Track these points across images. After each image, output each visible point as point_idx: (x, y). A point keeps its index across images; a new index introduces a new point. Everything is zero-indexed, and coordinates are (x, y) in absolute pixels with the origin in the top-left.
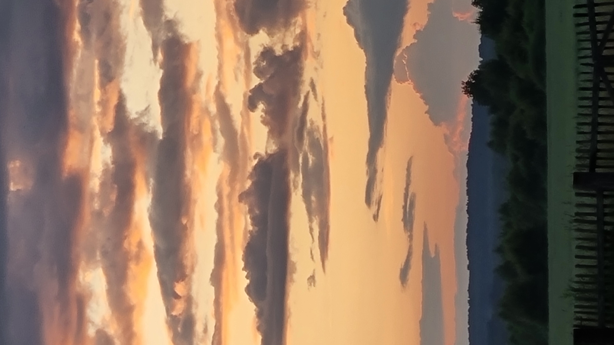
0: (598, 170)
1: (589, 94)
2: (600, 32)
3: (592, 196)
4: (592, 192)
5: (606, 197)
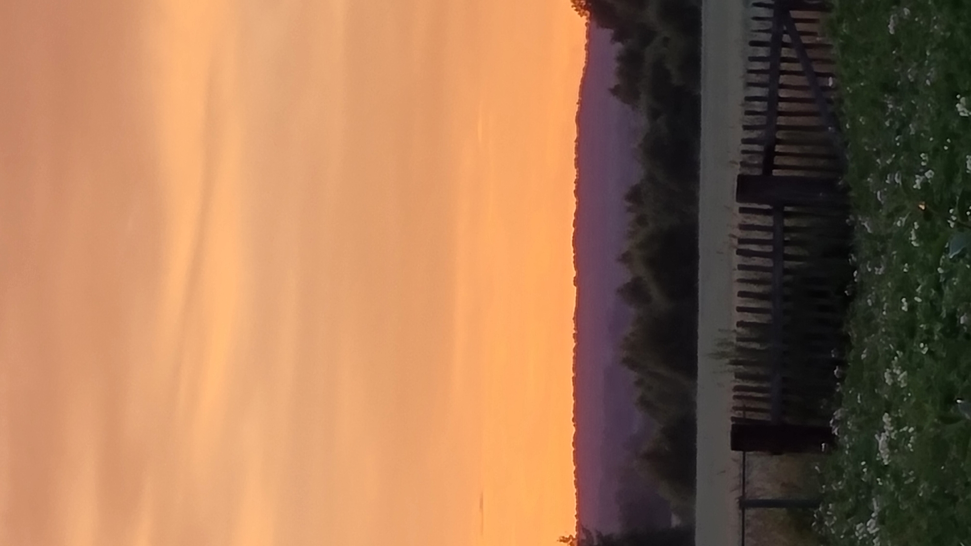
0: (776, 173)
1: (762, 52)
3: (766, 212)
4: (766, 207)
5: (788, 215)
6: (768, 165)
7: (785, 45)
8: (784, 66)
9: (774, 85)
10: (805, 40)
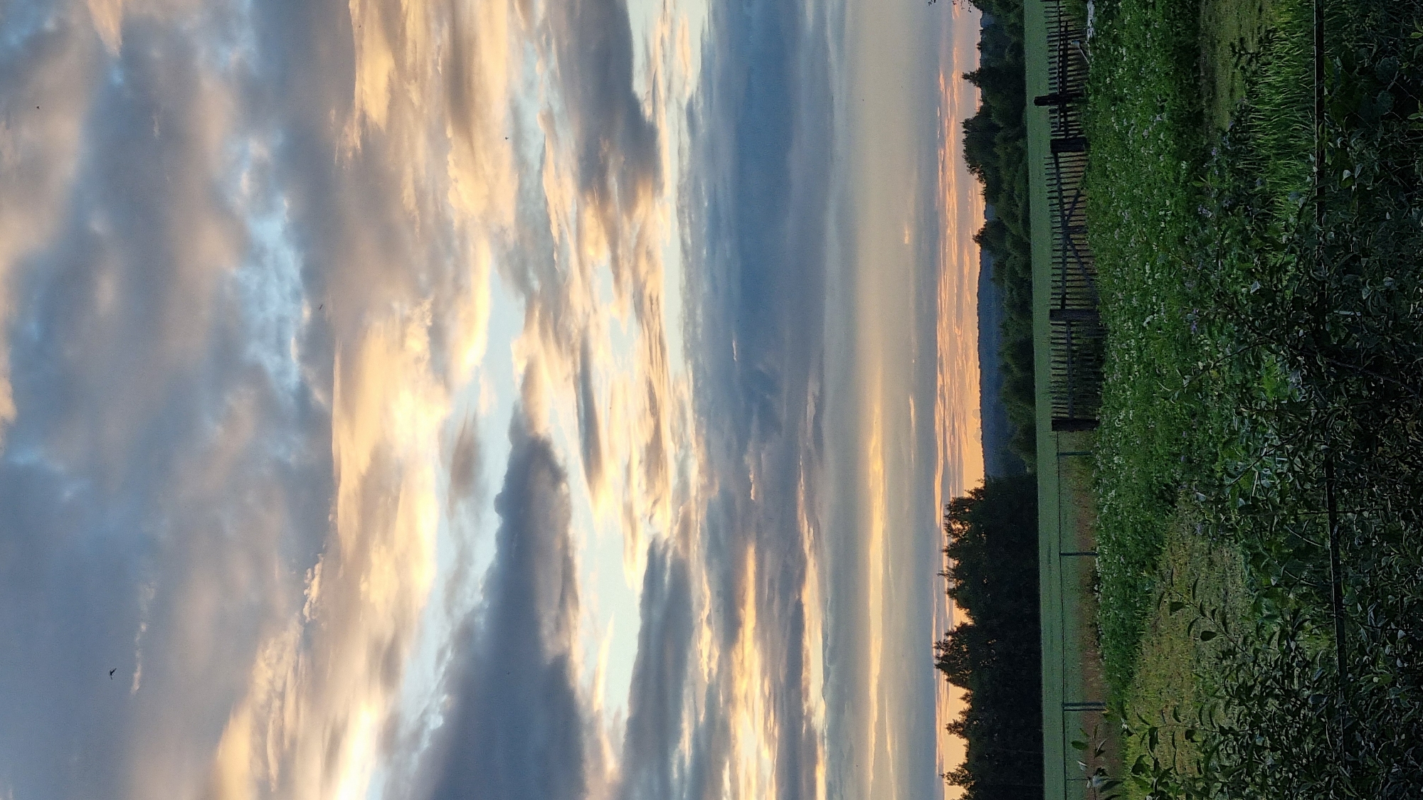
0: (1067, 308)
1: (1059, 254)
2: (1067, 210)
3: (1063, 325)
4: (1065, 323)
5: (1072, 325)
6: (1063, 305)
7: (1068, 250)
8: (1069, 260)
9: (1064, 269)
10: (1077, 248)
